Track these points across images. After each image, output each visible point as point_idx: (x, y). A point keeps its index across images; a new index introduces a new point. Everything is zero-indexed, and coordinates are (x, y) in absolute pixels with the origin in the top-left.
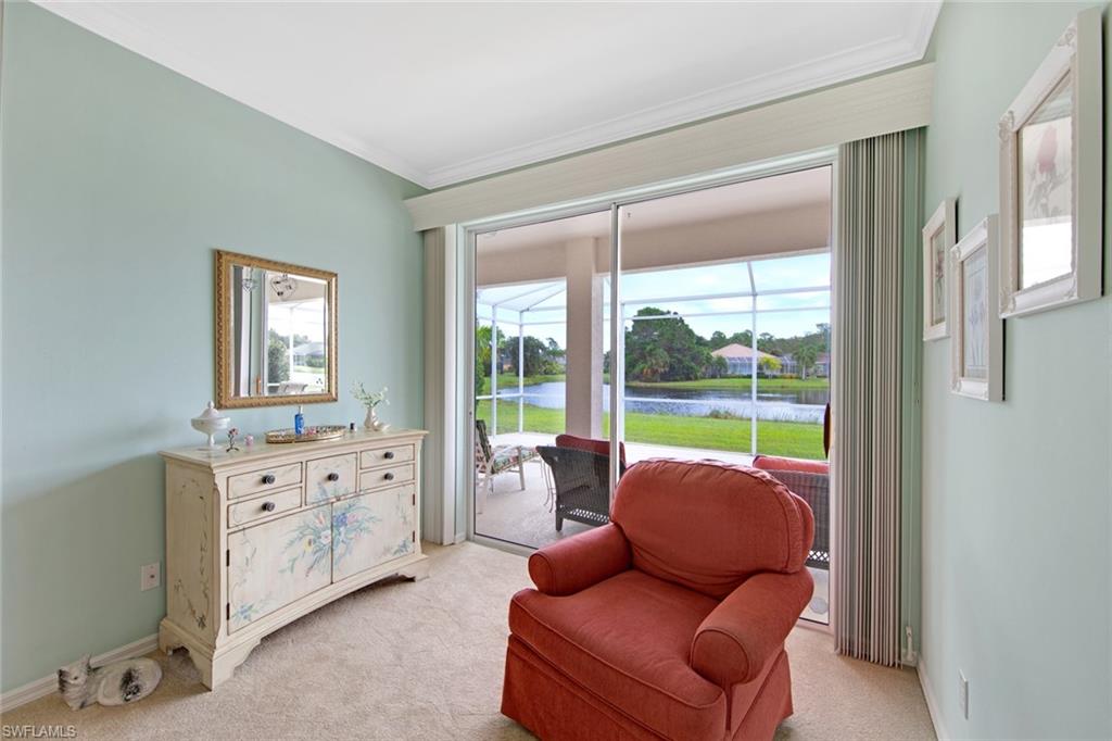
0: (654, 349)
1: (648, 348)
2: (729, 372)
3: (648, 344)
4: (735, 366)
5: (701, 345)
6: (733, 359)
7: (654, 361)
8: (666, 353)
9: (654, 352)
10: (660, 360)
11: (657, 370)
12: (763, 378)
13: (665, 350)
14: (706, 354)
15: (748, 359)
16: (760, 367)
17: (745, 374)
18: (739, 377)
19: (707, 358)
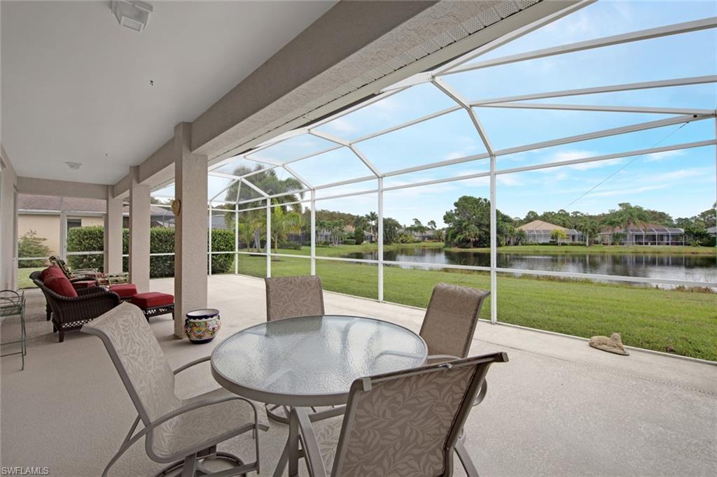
0: (468, 225)
1: (464, 224)
2: (529, 241)
3: (464, 222)
4: (534, 236)
5: (505, 221)
6: (532, 231)
7: (468, 234)
8: (476, 228)
9: (468, 227)
10: (472, 233)
11: (470, 240)
12: (554, 245)
13: (476, 225)
14: (509, 228)
15: (544, 231)
16: (553, 238)
17: (541, 242)
18: (536, 245)
19: (511, 231)
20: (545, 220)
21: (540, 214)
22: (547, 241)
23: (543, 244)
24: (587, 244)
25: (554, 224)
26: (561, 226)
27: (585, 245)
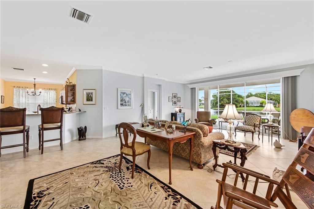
0: (223, 99)
1: (221, 98)
2: (250, 105)
3: (221, 97)
4: (252, 103)
5: (239, 97)
6: (252, 101)
7: (223, 102)
8: (227, 100)
10: (225, 102)
11: (224, 105)
12: (261, 107)
13: (226, 99)
14: (241, 100)
15: (257, 101)
16: (261, 104)
17: (255, 106)
18: (253, 107)
19: (242, 101)
20: (256, 96)
21: (253, 94)
22: (259, 105)
23: (257, 107)
24: (277, 107)
25: (260, 98)
26: (264, 98)
27: (276, 107)
